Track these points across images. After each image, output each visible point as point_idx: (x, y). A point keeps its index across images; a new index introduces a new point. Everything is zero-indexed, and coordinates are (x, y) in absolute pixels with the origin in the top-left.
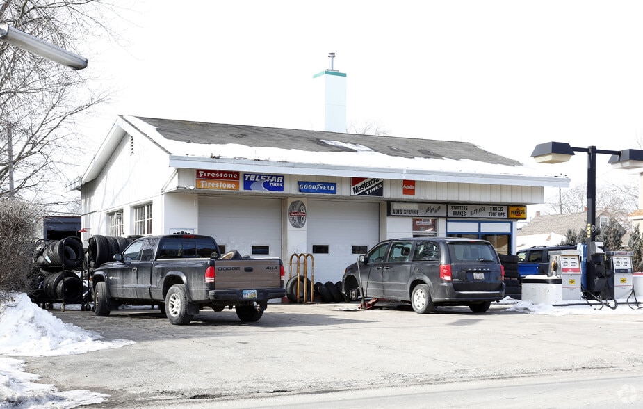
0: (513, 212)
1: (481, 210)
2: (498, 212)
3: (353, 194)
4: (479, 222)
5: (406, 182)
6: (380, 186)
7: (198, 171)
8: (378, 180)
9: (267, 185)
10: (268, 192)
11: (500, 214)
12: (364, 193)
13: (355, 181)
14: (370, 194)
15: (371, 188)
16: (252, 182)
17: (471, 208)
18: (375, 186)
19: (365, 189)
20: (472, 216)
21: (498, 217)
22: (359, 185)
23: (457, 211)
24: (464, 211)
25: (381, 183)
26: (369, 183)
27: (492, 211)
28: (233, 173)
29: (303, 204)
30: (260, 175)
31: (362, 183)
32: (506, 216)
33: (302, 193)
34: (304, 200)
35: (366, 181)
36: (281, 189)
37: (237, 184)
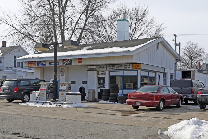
0: (134, 66)
1: (120, 66)
2: (127, 67)
3: (63, 65)
4: (123, 71)
5: (79, 59)
6: (71, 61)
7: (28, 62)
8: (70, 59)
9: (42, 64)
10: (42, 66)
11: (129, 68)
12: (66, 64)
13: (64, 60)
14: (68, 64)
15: (68, 62)
16: (39, 64)
17: (116, 66)
18: (69, 62)
19: (67, 63)
20: (117, 69)
21: (128, 69)
22: (65, 62)
23: (110, 67)
24: (113, 67)
25: (71, 60)
26: (67, 61)
27: (125, 67)
28: (35, 61)
29: (64, 69)
30: (40, 61)
31: (66, 61)
32: (131, 68)
33: (50, 66)
34: (64, 67)
35: (67, 60)
36: (45, 65)
37: (36, 64)
